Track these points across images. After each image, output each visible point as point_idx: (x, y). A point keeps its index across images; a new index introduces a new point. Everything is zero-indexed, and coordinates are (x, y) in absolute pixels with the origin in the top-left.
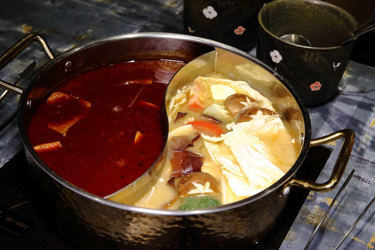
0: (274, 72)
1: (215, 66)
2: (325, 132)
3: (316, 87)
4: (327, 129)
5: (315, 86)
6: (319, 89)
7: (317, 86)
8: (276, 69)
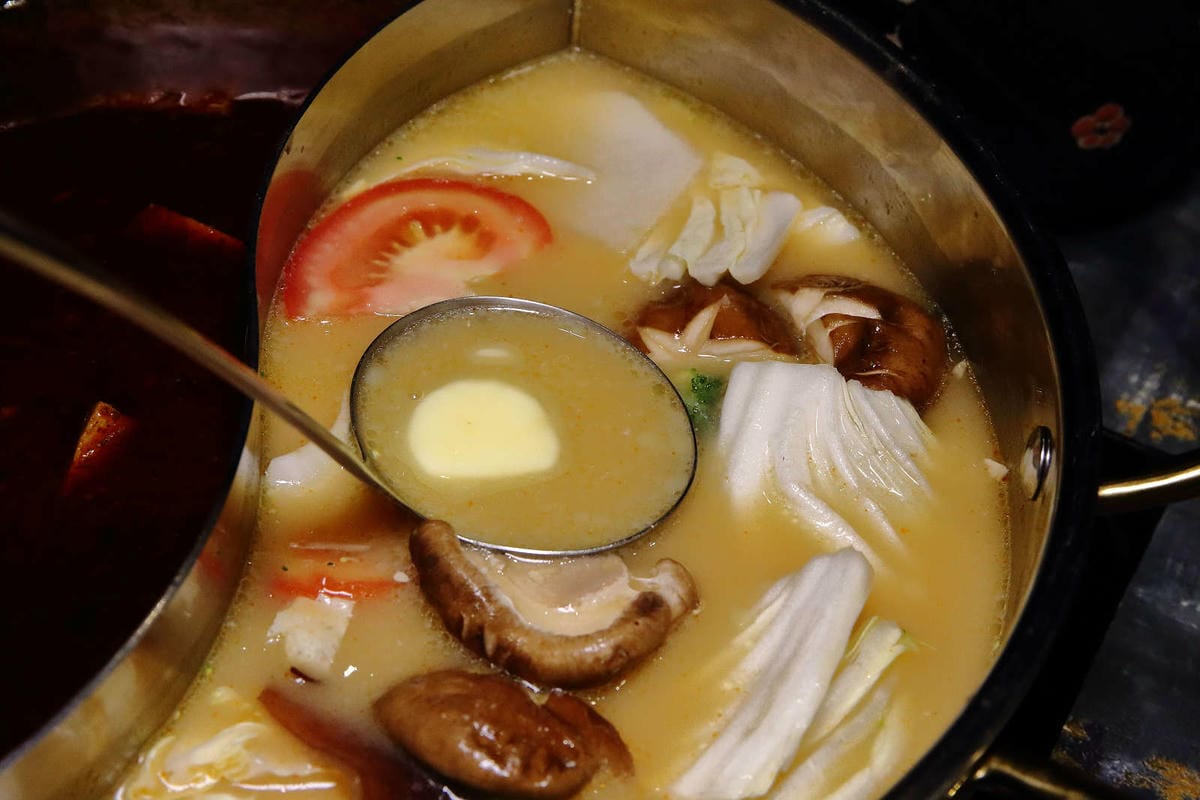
0: (887, 55)
1: (577, 14)
2: (1139, 367)
3: (1102, 131)
4: (1147, 349)
5: (1099, 124)
6: (1117, 138)
7: (1107, 125)
8: (894, 39)
